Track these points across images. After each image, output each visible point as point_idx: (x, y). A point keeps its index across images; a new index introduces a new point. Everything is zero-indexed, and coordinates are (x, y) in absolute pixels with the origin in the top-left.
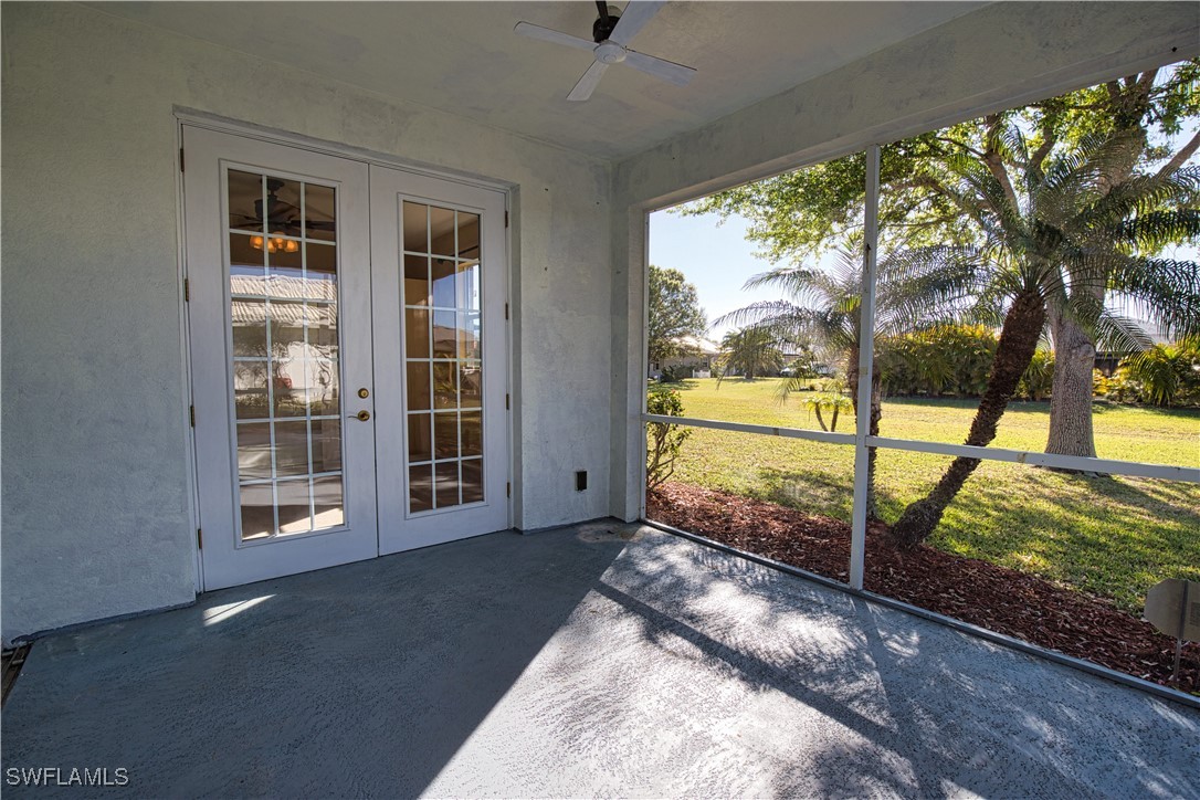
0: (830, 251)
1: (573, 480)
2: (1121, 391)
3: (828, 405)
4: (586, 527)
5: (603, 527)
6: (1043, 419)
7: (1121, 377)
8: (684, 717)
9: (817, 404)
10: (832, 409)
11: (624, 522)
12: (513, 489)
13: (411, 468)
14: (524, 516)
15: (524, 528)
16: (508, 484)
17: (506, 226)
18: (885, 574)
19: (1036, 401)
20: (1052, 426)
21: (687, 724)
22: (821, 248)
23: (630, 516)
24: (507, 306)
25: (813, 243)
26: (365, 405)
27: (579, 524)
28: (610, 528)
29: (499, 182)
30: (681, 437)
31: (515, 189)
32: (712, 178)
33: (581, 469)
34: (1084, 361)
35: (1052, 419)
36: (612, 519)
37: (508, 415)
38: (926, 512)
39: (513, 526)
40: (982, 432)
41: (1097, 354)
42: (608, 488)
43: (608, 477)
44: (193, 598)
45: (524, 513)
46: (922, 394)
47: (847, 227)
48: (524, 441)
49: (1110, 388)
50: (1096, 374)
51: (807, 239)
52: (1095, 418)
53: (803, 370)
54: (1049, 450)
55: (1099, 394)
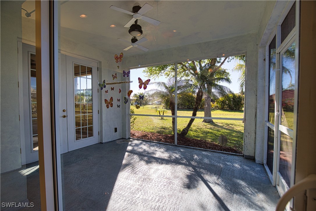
0: (161, 76)
1: (114, 130)
2: (216, 106)
3: (162, 111)
4: (118, 141)
5: (121, 140)
6: (203, 113)
7: (215, 104)
8: (153, 167)
9: (159, 111)
10: (163, 112)
11: (126, 139)
12: (100, 133)
13: (76, 129)
14: (103, 139)
15: (103, 142)
16: (99, 132)
17: (98, 71)
18: (180, 142)
19: (202, 109)
20: (205, 114)
21: (154, 168)
22: (159, 75)
23: (127, 137)
24: (98, 89)
25: (157, 74)
26: (65, 114)
27: (115, 140)
28: (123, 140)
29: (97, 60)
30: (134, 119)
31: (100, 62)
32: (145, 65)
33: (115, 127)
34: (209, 101)
35: (205, 113)
36: (123, 138)
37: (99, 115)
38: (186, 130)
39: (100, 142)
40: (194, 114)
41: (211, 99)
42: (121, 132)
43: (121, 129)
44: (21, 167)
45: (103, 138)
46: (180, 108)
47: (165, 71)
48: (103, 121)
49: (214, 106)
50: (211, 103)
51: (156, 73)
52: (212, 112)
53: (153, 103)
54: (205, 116)
55: (212, 107)
